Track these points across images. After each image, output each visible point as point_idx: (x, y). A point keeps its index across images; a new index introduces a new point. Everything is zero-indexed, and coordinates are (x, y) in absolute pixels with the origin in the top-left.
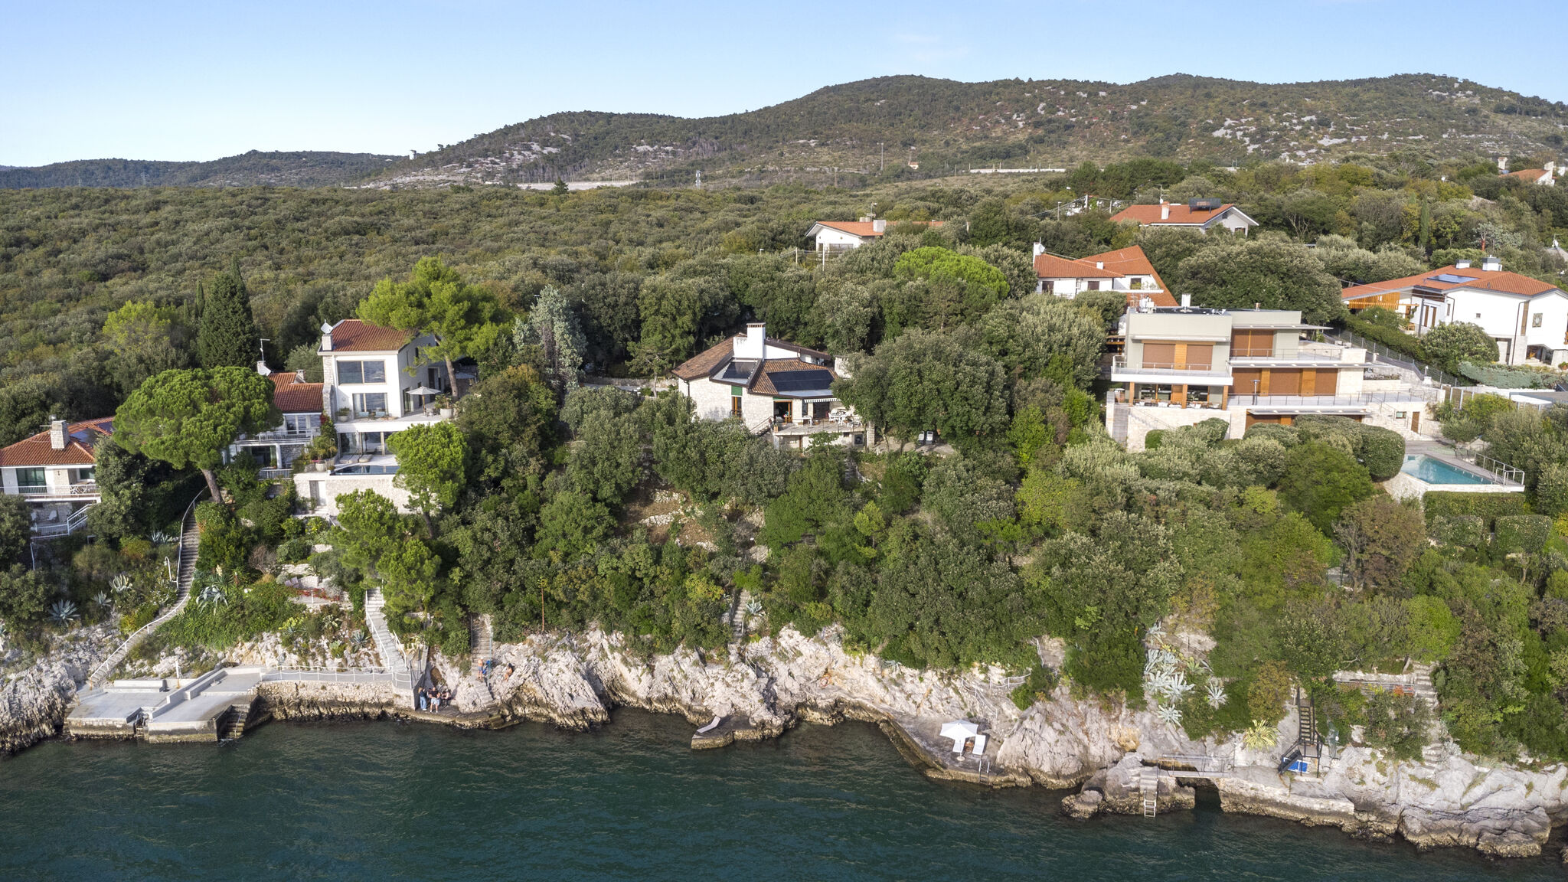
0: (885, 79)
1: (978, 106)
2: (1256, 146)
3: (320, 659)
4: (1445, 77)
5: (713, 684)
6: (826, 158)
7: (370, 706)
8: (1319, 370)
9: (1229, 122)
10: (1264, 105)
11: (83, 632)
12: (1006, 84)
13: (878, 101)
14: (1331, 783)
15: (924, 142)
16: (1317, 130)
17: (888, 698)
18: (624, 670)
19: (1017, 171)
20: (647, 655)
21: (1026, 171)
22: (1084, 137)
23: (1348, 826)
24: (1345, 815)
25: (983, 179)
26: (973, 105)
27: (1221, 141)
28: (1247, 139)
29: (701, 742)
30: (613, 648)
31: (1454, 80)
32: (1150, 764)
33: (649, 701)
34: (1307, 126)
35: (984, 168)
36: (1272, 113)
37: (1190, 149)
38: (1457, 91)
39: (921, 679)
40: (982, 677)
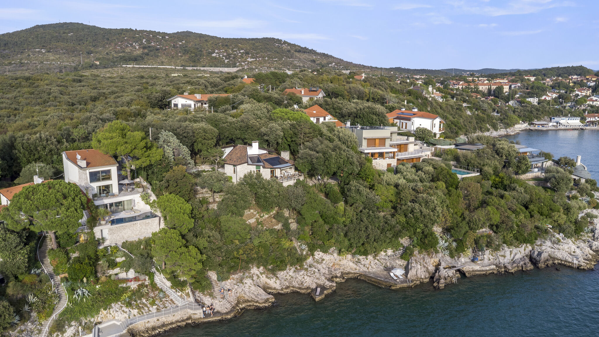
0: (65, 24)
1: (117, 38)
2: (228, 60)
3: (146, 308)
4: (278, 39)
5: (304, 277)
6: (52, 58)
7: (180, 322)
8: (404, 144)
9: (216, 51)
10: (227, 45)
11: (23, 327)
12: (127, 30)
13: (69, 33)
14: (486, 261)
15: (97, 52)
16: (246, 55)
17: (358, 268)
18: (268, 281)
19: (142, 66)
20: (273, 272)
21: (146, 66)
22: (164, 54)
23: (495, 272)
24: (494, 269)
25: (129, 69)
26: (115, 38)
27: (215, 58)
28: (224, 58)
29: (319, 298)
30: (261, 274)
31: (281, 40)
32: (446, 268)
33: (282, 289)
34: (242, 54)
35: (128, 65)
36: (230, 48)
37: (205, 60)
38: (283, 44)
39: (367, 259)
40: (385, 254)
